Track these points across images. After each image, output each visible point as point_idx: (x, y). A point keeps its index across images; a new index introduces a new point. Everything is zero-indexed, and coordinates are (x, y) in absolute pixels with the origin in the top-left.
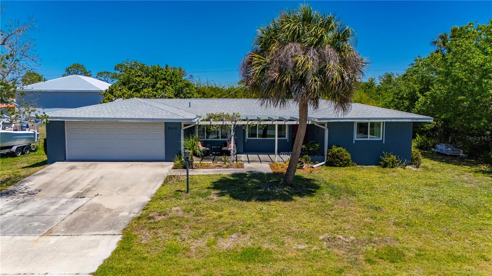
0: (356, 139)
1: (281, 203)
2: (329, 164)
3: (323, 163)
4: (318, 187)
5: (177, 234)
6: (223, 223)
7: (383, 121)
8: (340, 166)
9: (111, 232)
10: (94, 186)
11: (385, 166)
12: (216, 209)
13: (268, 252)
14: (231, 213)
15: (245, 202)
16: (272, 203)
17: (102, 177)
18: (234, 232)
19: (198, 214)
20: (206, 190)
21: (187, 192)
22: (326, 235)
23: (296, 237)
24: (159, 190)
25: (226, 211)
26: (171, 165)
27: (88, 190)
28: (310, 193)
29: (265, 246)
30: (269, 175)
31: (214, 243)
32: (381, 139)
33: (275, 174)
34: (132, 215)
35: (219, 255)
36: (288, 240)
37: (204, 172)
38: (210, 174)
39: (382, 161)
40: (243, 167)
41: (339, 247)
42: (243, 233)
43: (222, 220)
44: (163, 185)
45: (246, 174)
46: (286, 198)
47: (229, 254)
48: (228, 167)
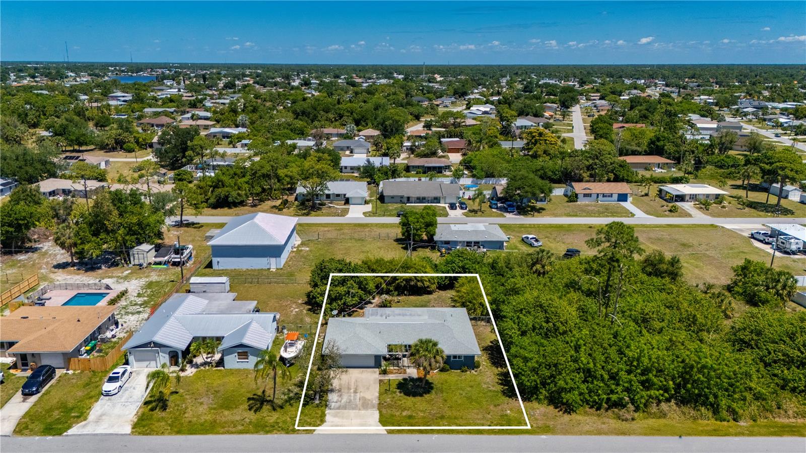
0: (452, 359)
1: (419, 397)
2: (441, 371)
3: (439, 369)
7: (462, 355)
8: (445, 371)
9: (374, 409)
11: (463, 370)
12: (400, 400)
15: (408, 397)
19: (395, 402)
21: (389, 391)
22: (429, 411)
23: (421, 411)
24: (380, 390)
26: (377, 370)
27: (356, 389)
28: (428, 392)
29: (414, 414)
30: (416, 379)
31: (401, 413)
32: (462, 360)
33: (419, 379)
34: (377, 402)
36: (419, 413)
37: (392, 376)
38: (395, 378)
40: (406, 373)
42: (408, 410)
43: (403, 404)
44: (380, 386)
45: (408, 378)
46: (421, 395)
48: (400, 373)
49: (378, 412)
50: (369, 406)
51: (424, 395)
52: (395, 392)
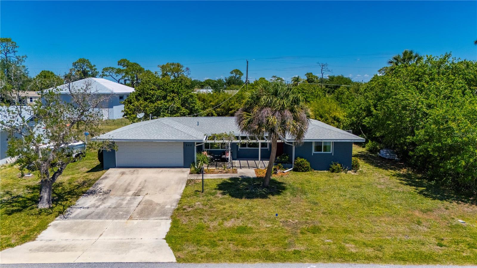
0: (314, 152)
1: (260, 199)
2: (295, 170)
3: (291, 169)
4: (284, 189)
5: (201, 219)
6: (226, 213)
7: (333, 141)
8: (303, 171)
9: (164, 218)
10: (143, 188)
11: (333, 171)
12: (221, 204)
13: (251, 228)
14: (231, 207)
15: (238, 199)
16: (255, 200)
17: (145, 181)
18: (232, 218)
19: (211, 207)
20: (214, 191)
21: (203, 192)
22: (283, 220)
23: (266, 220)
24: (185, 191)
25: (227, 205)
26: (188, 170)
27: (140, 191)
28: (278, 193)
29: (250, 225)
30: (254, 178)
31: (222, 224)
32: (331, 152)
33: (258, 179)
34: (173, 207)
35: (225, 230)
36: (262, 222)
37: (211, 176)
38: (215, 178)
39: (331, 167)
40: (237, 173)
41: (288, 226)
42: (238, 218)
43: (225, 211)
44: (186, 187)
45: (239, 178)
46: (264, 196)
47: (230, 229)
48: (226, 173)
49: (170, 221)
50: (156, 212)
51: (271, 196)
52: (213, 194)
